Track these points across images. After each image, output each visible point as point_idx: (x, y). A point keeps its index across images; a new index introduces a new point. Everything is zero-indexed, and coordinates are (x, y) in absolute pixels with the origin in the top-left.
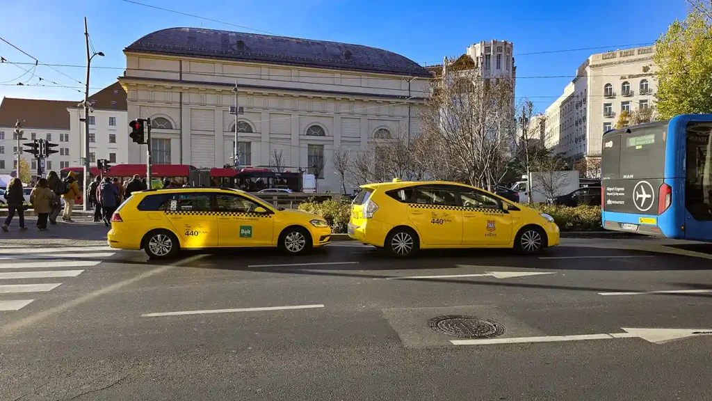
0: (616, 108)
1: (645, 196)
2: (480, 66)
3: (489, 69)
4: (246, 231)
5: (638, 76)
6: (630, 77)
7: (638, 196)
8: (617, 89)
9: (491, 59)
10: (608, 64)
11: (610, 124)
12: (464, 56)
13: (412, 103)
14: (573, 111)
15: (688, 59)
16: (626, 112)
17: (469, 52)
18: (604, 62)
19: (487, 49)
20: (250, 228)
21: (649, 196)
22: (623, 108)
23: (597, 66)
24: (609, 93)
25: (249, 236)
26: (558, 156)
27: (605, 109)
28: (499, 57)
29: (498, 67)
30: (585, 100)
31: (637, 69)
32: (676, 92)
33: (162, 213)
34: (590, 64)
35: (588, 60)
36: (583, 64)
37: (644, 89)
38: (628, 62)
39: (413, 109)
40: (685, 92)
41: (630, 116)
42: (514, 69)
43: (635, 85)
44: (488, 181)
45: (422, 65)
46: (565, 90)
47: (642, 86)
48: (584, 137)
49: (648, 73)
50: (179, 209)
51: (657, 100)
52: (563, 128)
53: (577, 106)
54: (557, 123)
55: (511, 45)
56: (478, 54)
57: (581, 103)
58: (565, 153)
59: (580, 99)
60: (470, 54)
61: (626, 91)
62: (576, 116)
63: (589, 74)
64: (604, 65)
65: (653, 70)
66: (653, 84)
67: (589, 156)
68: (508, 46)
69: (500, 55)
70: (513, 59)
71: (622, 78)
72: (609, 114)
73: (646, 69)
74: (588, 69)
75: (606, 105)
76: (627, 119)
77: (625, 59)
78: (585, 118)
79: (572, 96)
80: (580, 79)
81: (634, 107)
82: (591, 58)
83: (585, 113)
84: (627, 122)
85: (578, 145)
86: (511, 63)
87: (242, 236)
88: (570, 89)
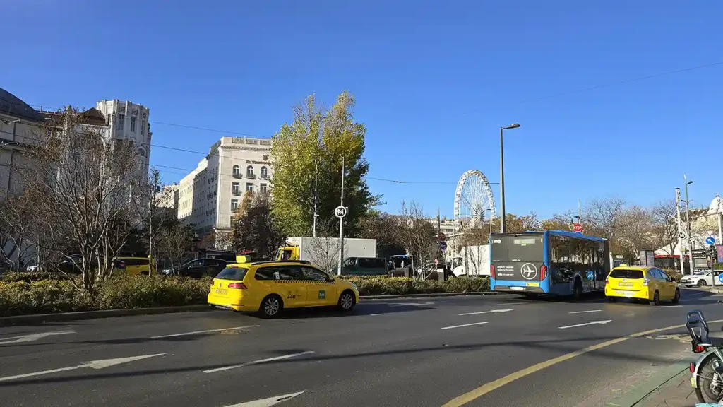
0: (242, 188)
1: (530, 271)
2: (111, 124)
3: (122, 129)
4: (322, 295)
5: (260, 163)
6: (253, 162)
7: (525, 271)
8: (243, 171)
9: (125, 121)
10: (236, 148)
11: (236, 201)
12: (93, 110)
13: (18, 151)
14: (205, 186)
15: (294, 155)
16: (250, 192)
17: (100, 107)
18: (233, 145)
19: (121, 109)
20: (324, 292)
21: (533, 271)
22: (248, 188)
23: (227, 147)
24: (237, 174)
25: (323, 297)
26: (188, 228)
27: (234, 187)
28: (134, 119)
29: (133, 129)
30: (216, 177)
31: (258, 156)
32: (285, 181)
33: (272, 281)
34: (222, 145)
35: (220, 142)
36: (216, 144)
37: (264, 175)
38: (252, 149)
39: (17, 158)
40: (292, 182)
41: (252, 196)
42: (150, 135)
43: (257, 170)
44: (105, 251)
45: (36, 108)
46: (200, 164)
47: (262, 172)
48: (214, 210)
49: (267, 161)
50: (281, 278)
51: (273, 185)
52: (197, 200)
53: (209, 181)
54: (190, 195)
55: (148, 110)
56: (111, 112)
57: (212, 179)
58: (195, 225)
59: (212, 175)
60: (101, 109)
61: (250, 175)
62: (208, 191)
63: (220, 154)
64: (233, 148)
65: (271, 159)
66: (271, 171)
67: (218, 229)
68: (144, 111)
69: (135, 118)
70: (149, 125)
71: (248, 162)
72: (236, 192)
73: (266, 158)
74: (219, 149)
75: (234, 184)
76: (251, 198)
77: (249, 146)
78: (215, 194)
79: (205, 171)
80: (212, 157)
81: (256, 189)
82: (222, 140)
83: (217, 188)
84: (250, 201)
85: (209, 218)
86: (146, 128)
87: (320, 297)
88: (203, 165)
